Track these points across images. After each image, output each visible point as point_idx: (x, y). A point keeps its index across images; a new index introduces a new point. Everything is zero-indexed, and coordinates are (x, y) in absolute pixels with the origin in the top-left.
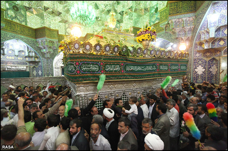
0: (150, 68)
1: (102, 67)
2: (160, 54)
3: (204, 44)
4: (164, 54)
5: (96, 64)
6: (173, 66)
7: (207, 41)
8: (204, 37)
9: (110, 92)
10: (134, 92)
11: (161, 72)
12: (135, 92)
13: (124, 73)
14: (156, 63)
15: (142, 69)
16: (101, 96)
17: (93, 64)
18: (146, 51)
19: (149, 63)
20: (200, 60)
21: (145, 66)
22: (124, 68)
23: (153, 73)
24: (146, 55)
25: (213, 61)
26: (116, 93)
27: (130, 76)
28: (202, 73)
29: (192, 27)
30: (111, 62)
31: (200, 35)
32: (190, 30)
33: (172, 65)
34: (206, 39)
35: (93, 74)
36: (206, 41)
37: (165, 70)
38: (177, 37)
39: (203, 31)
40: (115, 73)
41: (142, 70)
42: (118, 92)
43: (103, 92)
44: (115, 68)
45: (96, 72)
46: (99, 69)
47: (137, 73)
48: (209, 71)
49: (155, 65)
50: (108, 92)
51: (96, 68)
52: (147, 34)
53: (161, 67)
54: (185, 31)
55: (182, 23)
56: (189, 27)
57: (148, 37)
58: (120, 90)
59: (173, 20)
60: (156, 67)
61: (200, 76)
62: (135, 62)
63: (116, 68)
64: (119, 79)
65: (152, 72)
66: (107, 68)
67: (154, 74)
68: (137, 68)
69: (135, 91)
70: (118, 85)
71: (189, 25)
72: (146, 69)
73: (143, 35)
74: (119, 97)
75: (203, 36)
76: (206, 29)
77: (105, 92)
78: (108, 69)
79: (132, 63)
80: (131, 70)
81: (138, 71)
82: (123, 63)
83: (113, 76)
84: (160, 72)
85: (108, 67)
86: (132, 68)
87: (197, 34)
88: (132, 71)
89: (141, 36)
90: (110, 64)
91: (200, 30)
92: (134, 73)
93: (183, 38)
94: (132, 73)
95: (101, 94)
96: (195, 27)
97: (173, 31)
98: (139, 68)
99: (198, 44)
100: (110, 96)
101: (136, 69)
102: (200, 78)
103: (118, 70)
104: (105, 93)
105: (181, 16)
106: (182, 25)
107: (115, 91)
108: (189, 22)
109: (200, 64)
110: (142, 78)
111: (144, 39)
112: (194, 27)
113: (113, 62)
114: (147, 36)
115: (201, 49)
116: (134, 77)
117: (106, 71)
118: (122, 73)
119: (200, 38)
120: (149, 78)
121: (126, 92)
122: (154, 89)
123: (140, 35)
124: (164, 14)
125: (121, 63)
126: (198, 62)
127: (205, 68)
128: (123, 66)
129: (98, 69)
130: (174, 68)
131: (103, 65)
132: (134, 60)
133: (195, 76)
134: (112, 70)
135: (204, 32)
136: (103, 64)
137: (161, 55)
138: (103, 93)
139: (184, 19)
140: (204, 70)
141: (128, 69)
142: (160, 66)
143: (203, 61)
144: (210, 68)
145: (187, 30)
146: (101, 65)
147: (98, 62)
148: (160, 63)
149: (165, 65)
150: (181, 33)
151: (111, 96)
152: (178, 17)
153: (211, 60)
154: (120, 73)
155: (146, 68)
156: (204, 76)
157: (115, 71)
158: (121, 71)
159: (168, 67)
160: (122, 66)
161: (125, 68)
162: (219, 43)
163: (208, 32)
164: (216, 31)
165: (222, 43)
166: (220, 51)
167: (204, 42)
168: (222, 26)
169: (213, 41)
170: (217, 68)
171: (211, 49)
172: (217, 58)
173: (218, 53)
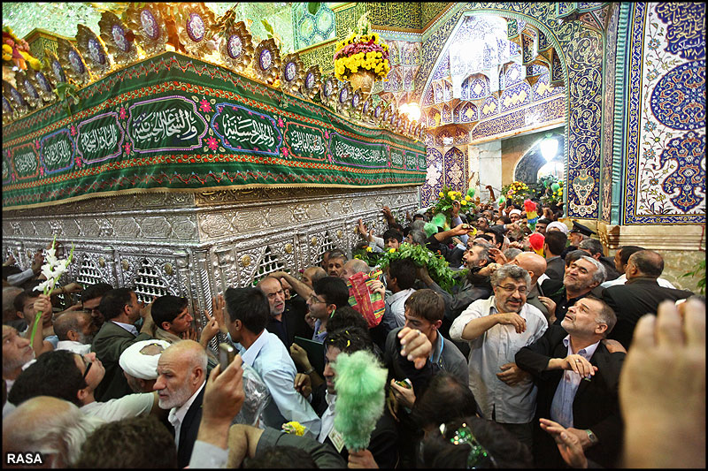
0: (375, 156)
1: (283, 136)
3: (439, 113)
4: (396, 123)
5: (269, 123)
6: (410, 157)
7: (445, 107)
8: (443, 97)
11: (394, 171)
13: (332, 164)
14: (385, 144)
15: (365, 156)
17: (258, 119)
19: (375, 143)
20: (432, 150)
21: (369, 149)
22: (331, 147)
25: (452, 155)
26: (310, 233)
27: (345, 174)
28: (436, 182)
30: (301, 122)
31: (433, 91)
32: (409, 76)
33: (408, 154)
34: (445, 101)
35: (262, 157)
36: (445, 105)
37: (399, 165)
39: (439, 81)
40: (316, 162)
41: (366, 160)
44: (312, 144)
45: (270, 152)
46: (277, 143)
47: (358, 168)
48: (448, 178)
49: (385, 150)
50: (292, 230)
51: (267, 133)
53: (394, 158)
54: (399, 78)
55: (395, 54)
56: (408, 69)
58: (319, 224)
60: (386, 157)
61: (433, 189)
63: (316, 144)
64: (325, 183)
65: (382, 169)
66: (295, 142)
67: (384, 175)
68: (356, 153)
70: (313, 205)
72: (371, 158)
73: (362, 54)
74: (318, 245)
75: (438, 95)
76: (444, 78)
78: (298, 146)
79: (345, 135)
80: (345, 155)
81: (359, 161)
82: (328, 129)
83: (311, 171)
84: (392, 168)
85: (296, 138)
86: (347, 151)
87: (426, 88)
88: (347, 159)
90: (300, 129)
91: (434, 78)
92: (352, 167)
93: (395, 94)
94: (349, 167)
96: (420, 69)
98: (360, 154)
99: (427, 113)
101: (354, 157)
102: (433, 194)
103: (320, 151)
106: (395, 60)
107: (309, 226)
109: (432, 162)
112: (418, 68)
113: (306, 123)
115: (433, 126)
116: (353, 178)
117: (294, 150)
118: (328, 163)
119: (432, 98)
121: (331, 228)
125: (325, 129)
126: (429, 156)
127: (440, 171)
128: (328, 141)
129: (273, 139)
130: (410, 161)
131: (283, 130)
132: (350, 126)
134: (307, 150)
135: (441, 83)
137: (391, 122)
139: (400, 44)
140: (439, 174)
141: (339, 152)
142: (391, 152)
143: (436, 154)
144: (449, 170)
145: (403, 76)
146: (279, 128)
147: (271, 115)
148: (390, 146)
149: (398, 152)
150: (391, 81)
151: (300, 242)
153: (450, 153)
154: (324, 163)
155: (371, 155)
156: (440, 189)
157: (314, 155)
158: (327, 158)
159: (402, 157)
160: (326, 140)
161: (333, 148)
162: (466, 114)
163: (448, 86)
164: (462, 86)
165: (470, 113)
166: (466, 133)
167: (441, 110)
168: (472, 76)
169: (458, 106)
170: (461, 170)
171: (453, 125)
172: (461, 148)
173: (462, 136)
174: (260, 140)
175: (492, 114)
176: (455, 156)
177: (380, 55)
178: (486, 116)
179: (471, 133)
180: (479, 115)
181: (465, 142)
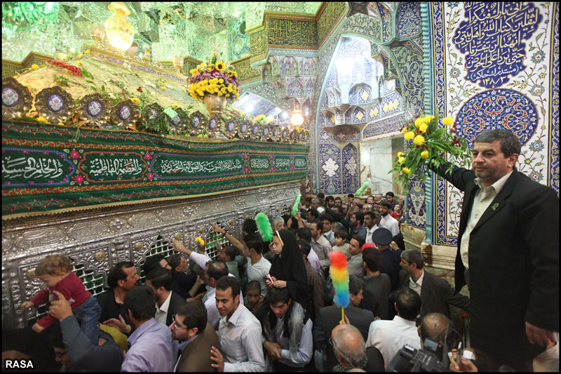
0: (227, 166)
1: (76, 166)
2: (249, 131)
3: (334, 115)
4: (259, 132)
5: (52, 156)
6: (280, 160)
7: (338, 111)
8: (334, 102)
9: (114, 241)
10: (190, 231)
11: (254, 175)
12: (191, 228)
13: (154, 181)
14: (241, 153)
15: (208, 167)
16: (81, 258)
17: (37, 156)
18: (214, 121)
19: (225, 154)
20: (330, 146)
21: (215, 160)
22: (155, 166)
23: (236, 177)
24: (217, 131)
25: (349, 150)
26: (135, 240)
27: (173, 187)
28: (334, 173)
29: (312, 79)
30: (108, 150)
31: (327, 97)
32: (309, 84)
33: (277, 158)
34: (336, 105)
35: (40, 188)
36: (337, 109)
37: (263, 168)
38: (287, 95)
39: (331, 89)
40: (127, 183)
41: (208, 171)
42: (140, 235)
43: (85, 244)
44: (124, 167)
45: (51, 183)
46: (65, 173)
47: (194, 180)
48: (345, 170)
49: (240, 159)
50: (104, 240)
51: (52, 166)
52: (216, 80)
53: (254, 163)
54: (301, 85)
55: (295, 67)
56: (308, 78)
57: (219, 86)
58: (146, 231)
59: (279, 58)
60: (242, 163)
61: (331, 179)
62: (187, 149)
63: (130, 166)
64: (141, 199)
65: (234, 175)
66: (95, 169)
67: (237, 181)
68: (194, 166)
69: (193, 226)
70: (140, 215)
71: (307, 72)
72: (216, 168)
73: (206, 81)
74: (145, 249)
75: (331, 100)
76: (335, 87)
77: (95, 242)
78: (100, 171)
79: (177, 153)
80: (175, 170)
81: (197, 173)
82: (150, 151)
83: (118, 192)
84: (251, 173)
85: (100, 165)
86: (179, 166)
87: (321, 95)
88: (179, 173)
89: (202, 82)
90: (106, 157)
91: (327, 86)
92: (184, 180)
93: (299, 99)
94: (180, 180)
95: (77, 249)
96: (317, 79)
97: (279, 81)
98: (199, 167)
99: (325, 115)
100: (113, 252)
101: (190, 170)
102: (331, 183)
103: (134, 172)
104: (94, 245)
105: (293, 52)
106: (295, 71)
107: (131, 234)
108: (307, 67)
109: (330, 156)
110: (208, 192)
111: (208, 91)
112: (315, 78)
113: (116, 150)
114: (215, 85)
115: (331, 126)
116: (187, 189)
117: (91, 176)
118: (148, 181)
119: (327, 103)
120: (225, 190)
121: (164, 232)
122: (240, 216)
123: (199, 80)
124: (260, 40)
125: (145, 152)
126: (327, 151)
127: (338, 163)
128: (150, 161)
129: (60, 170)
130: (281, 163)
131: (79, 160)
132: (183, 145)
133: (324, 180)
134: (114, 173)
135: (333, 91)
136: (82, 155)
137: (253, 133)
138: (88, 247)
139: (299, 59)
140: (337, 166)
141: (166, 168)
142: (250, 159)
143: (334, 149)
144: (346, 163)
145: (305, 84)
146: (72, 160)
147: (61, 149)
148: (250, 153)
149: (261, 158)
150: (295, 89)
151: (117, 250)
152: (287, 51)
153: (347, 148)
154: (141, 181)
155: (217, 166)
156: (338, 179)
157: (126, 176)
158: (145, 176)
159: (269, 161)
160: (146, 160)
161: (157, 167)
162: (357, 116)
163: (339, 93)
164: (351, 93)
165: (360, 116)
166: (359, 132)
167: (334, 112)
168: (359, 85)
169: (348, 110)
170: (356, 163)
171: (345, 125)
172: (355, 144)
173: (356, 135)
174: (38, 174)
175: (376, 117)
176: (352, 151)
177: (221, 81)
178: (372, 119)
179: (362, 132)
180: (367, 117)
181: (358, 140)
